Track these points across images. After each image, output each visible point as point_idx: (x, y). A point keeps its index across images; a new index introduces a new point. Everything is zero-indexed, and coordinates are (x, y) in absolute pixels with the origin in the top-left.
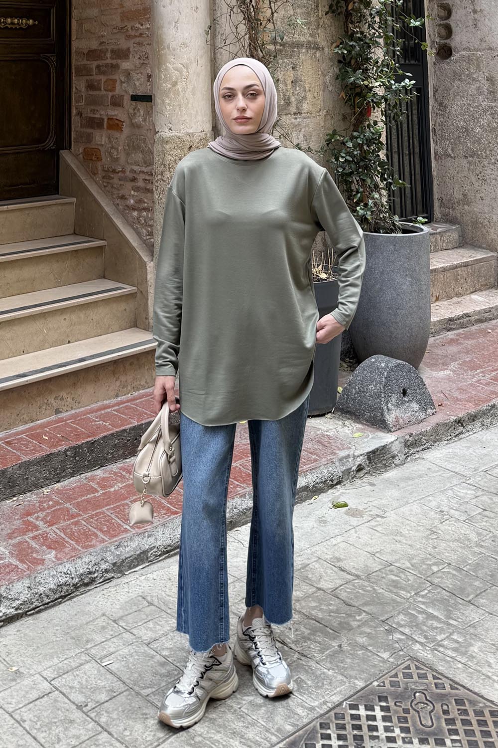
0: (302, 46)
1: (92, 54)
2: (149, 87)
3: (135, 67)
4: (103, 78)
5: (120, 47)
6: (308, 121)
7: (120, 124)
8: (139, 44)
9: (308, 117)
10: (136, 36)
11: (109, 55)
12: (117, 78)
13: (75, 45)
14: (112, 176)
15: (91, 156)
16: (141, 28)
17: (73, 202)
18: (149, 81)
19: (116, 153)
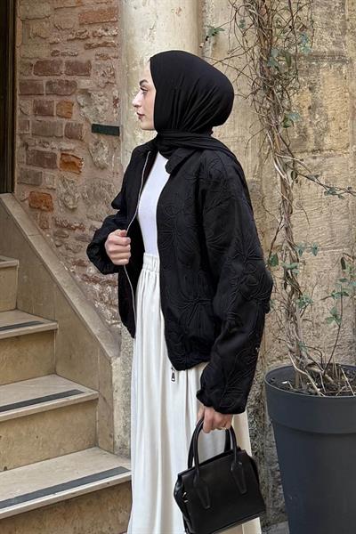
0: (323, 57)
1: (42, 67)
2: (115, 115)
3: (98, 86)
4: (56, 100)
5: (78, 58)
6: (331, 161)
7: (77, 162)
8: (102, 56)
9: (332, 156)
10: (99, 46)
11: (63, 69)
12: (74, 100)
13: (20, 52)
14: (66, 232)
15: (39, 204)
16: (106, 34)
17: (16, 267)
18: (115, 106)
19: (71, 203)
